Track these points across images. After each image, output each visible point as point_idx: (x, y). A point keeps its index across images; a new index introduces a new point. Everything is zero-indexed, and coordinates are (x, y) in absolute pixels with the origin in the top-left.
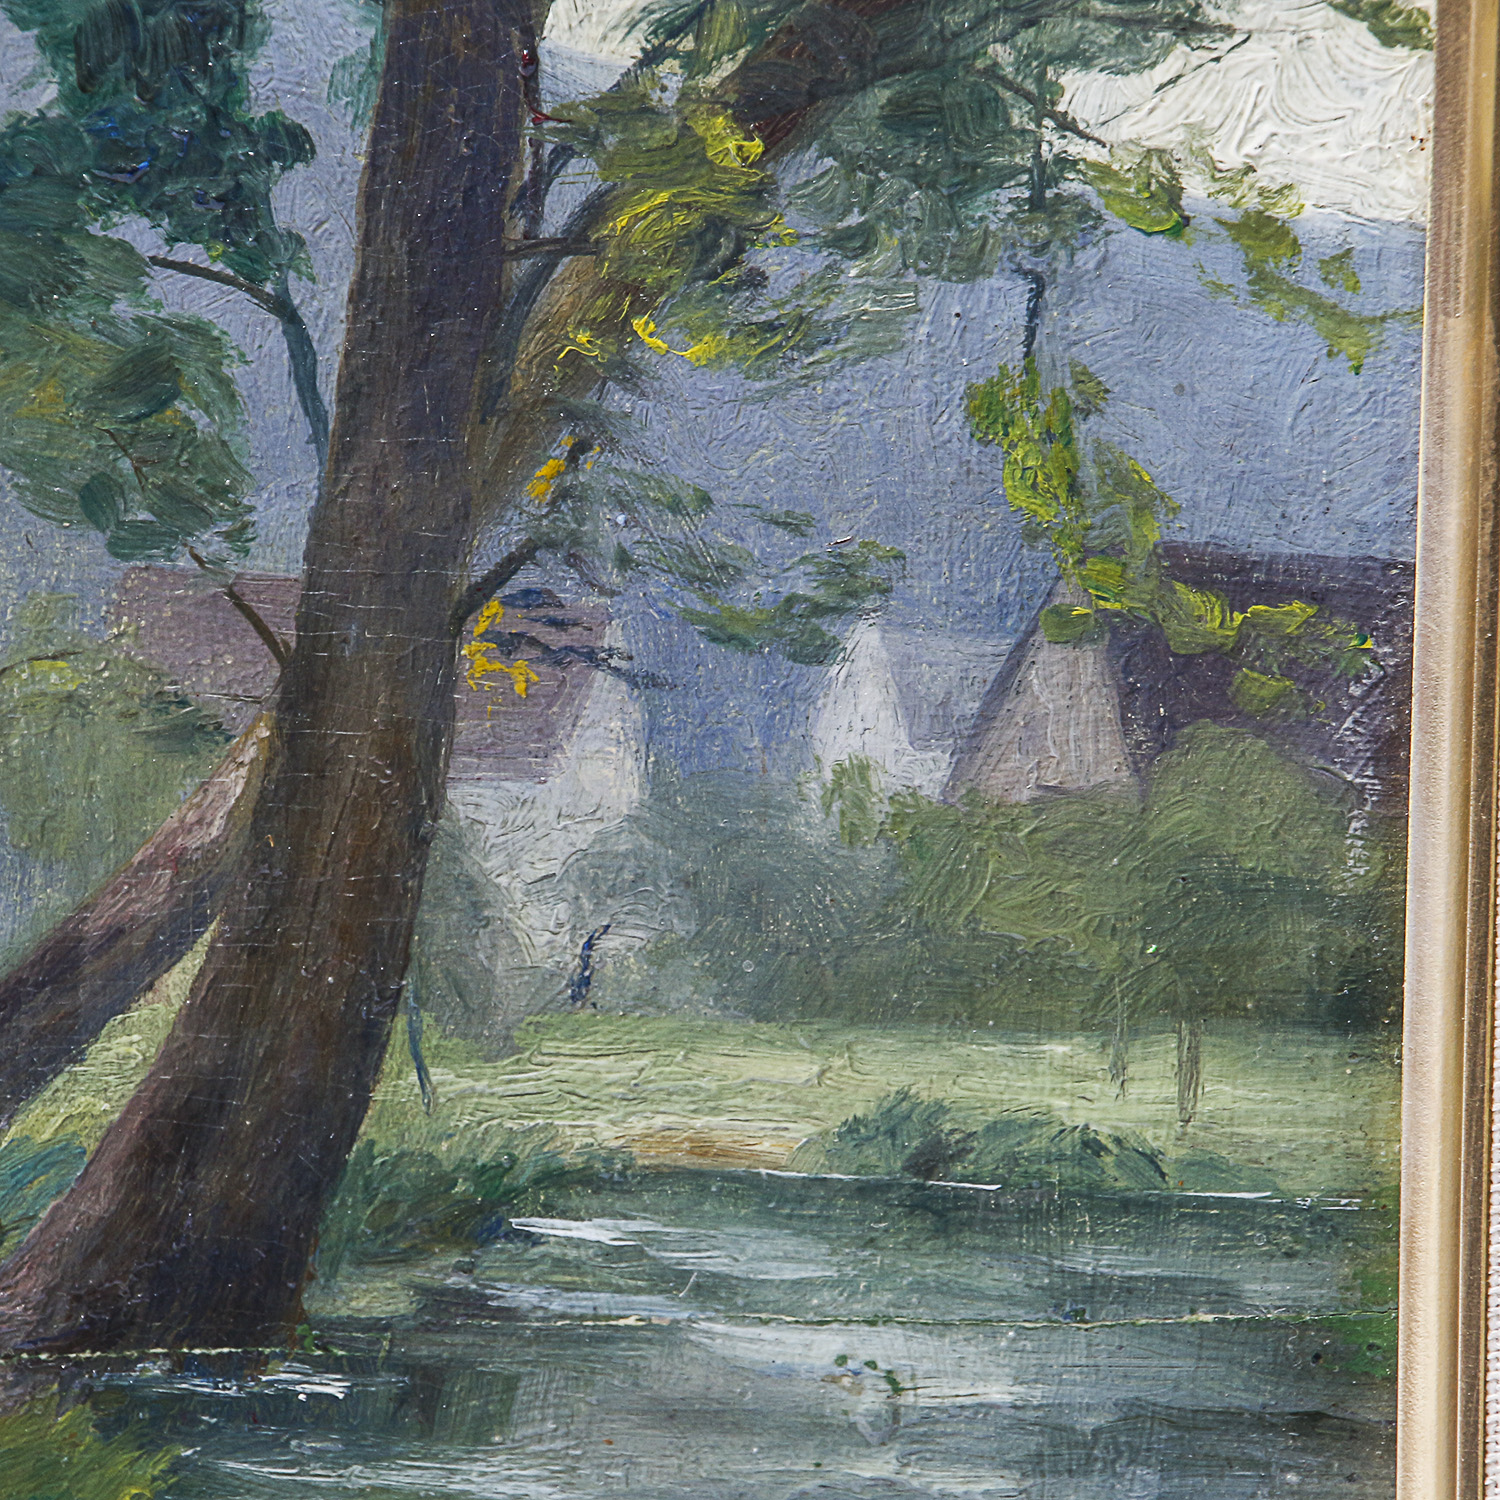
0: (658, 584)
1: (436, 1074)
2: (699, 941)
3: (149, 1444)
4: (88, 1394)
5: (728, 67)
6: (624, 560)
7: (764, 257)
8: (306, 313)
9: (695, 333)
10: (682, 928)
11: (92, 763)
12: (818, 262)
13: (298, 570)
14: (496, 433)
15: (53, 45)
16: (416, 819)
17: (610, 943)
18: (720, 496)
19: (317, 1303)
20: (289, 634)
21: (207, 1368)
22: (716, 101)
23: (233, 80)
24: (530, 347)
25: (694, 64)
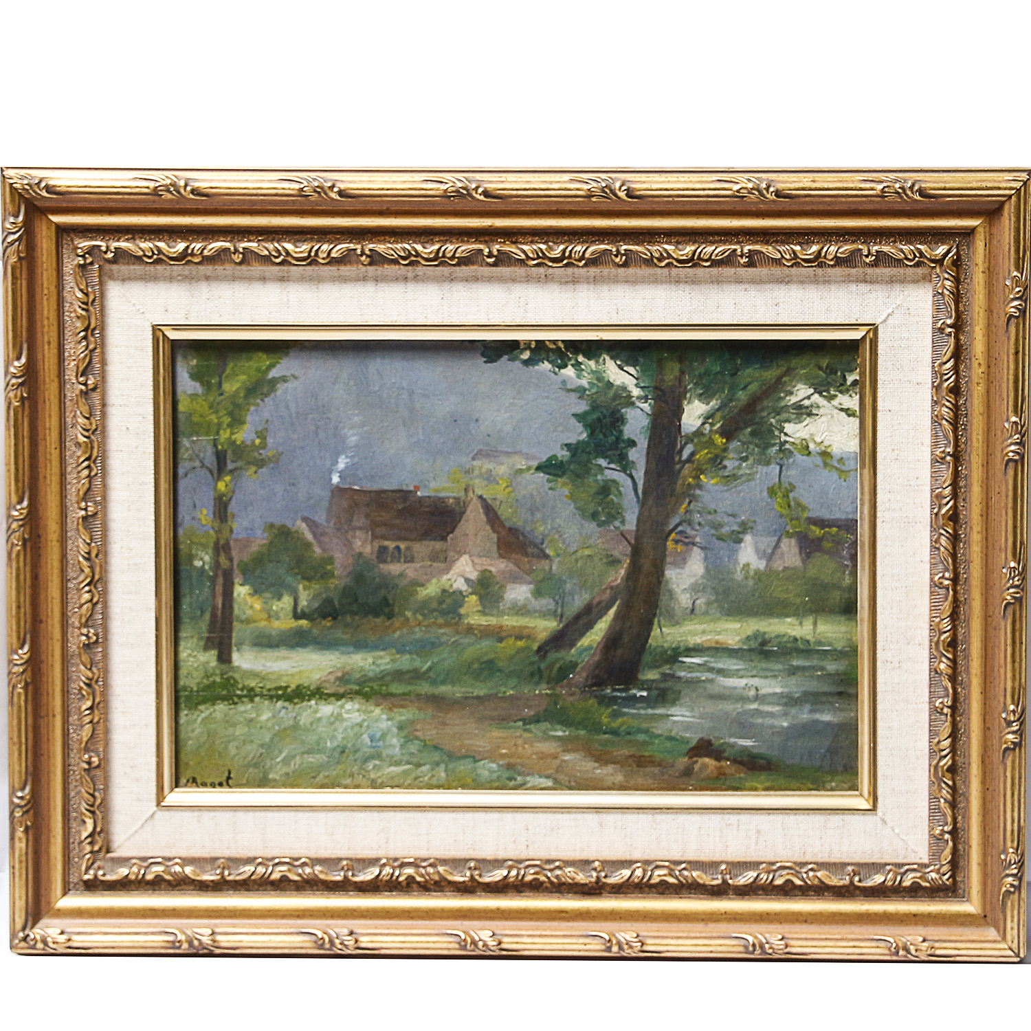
0: (707, 528)
1: (664, 629)
2: (716, 601)
3: (608, 706)
4: (596, 697)
5: (718, 425)
6: (700, 524)
7: (726, 462)
8: (635, 477)
9: (713, 478)
10: (713, 598)
11: (594, 568)
12: (737, 463)
13: (634, 528)
14: (674, 499)
15: (585, 426)
16: (658, 578)
17: (698, 602)
18: (719, 510)
19: (641, 677)
20: (633, 542)
21: (618, 690)
22: (716, 432)
23: (621, 432)
24: (680, 482)
25: (712, 425)
